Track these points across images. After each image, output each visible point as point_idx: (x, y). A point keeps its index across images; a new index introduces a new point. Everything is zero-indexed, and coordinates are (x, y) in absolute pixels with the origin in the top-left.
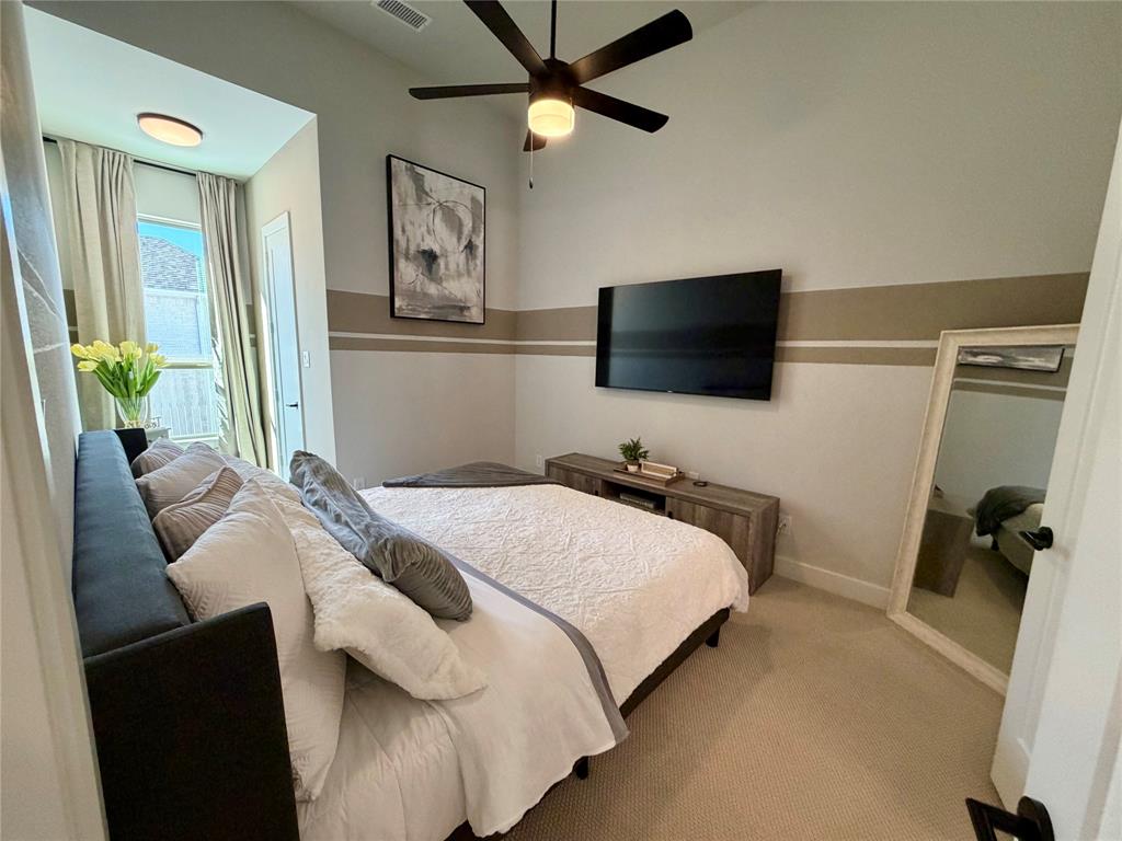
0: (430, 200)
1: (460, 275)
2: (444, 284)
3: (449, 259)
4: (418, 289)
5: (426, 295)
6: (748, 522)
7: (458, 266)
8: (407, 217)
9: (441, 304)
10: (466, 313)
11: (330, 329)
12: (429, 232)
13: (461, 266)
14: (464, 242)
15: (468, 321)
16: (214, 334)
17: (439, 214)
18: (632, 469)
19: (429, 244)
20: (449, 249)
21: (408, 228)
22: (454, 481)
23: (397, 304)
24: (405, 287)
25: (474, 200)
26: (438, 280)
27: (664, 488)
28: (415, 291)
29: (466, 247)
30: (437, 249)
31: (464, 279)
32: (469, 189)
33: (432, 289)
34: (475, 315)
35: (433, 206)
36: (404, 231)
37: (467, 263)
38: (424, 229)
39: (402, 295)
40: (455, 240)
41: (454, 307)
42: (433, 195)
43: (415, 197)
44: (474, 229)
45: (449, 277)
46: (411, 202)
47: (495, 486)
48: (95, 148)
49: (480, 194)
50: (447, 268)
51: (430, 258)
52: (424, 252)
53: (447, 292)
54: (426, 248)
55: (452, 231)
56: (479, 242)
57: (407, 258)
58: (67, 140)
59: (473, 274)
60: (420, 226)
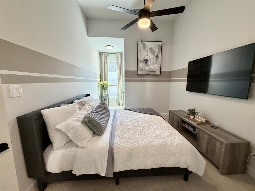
0: (147, 48)
1: (154, 64)
2: (150, 66)
3: (151, 60)
4: (143, 68)
5: (145, 69)
6: (222, 145)
7: (153, 61)
8: (141, 53)
9: (149, 71)
10: (155, 72)
11: (125, 78)
12: (146, 55)
13: (154, 61)
14: (155, 56)
15: (156, 74)
16: (117, 80)
17: (149, 51)
18: (192, 117)
19: (147, 58)
20: (151, 58)
21: (141, 55)
22: (138, 111)
23: (138, 72)
24: (140, 68)
25: (159, 45)
26: (148, 66)
27: (196, 125)
28: (142, 69)
29: (156, 57)
30: (148, 59)
31: (155, 65)
32: (157, 43)
33: (147, 68)
34: (158, 73)
35: (147, 49)
36: (140, 56)
37: (156, 61)
38: (145, 55)
39: (139, 70)
40: (153, 56)
41: (152, 71)
42: (148, 47)
43: (143, 48)
44: (158, 52)
45: (151, 65)
46: (142, 49)
47: (145, 114)
48: (104, 53)
49: (160, 43)
50: (150, 63)
51: (146, 61)
52: (145, 60)
53: (150, 68)
54: (145, 59)
55: (152, 54)
56: (160, 55)
57: (141, 62)
58: (101, 52)
59: (158, 63)
60: (144, 55)
